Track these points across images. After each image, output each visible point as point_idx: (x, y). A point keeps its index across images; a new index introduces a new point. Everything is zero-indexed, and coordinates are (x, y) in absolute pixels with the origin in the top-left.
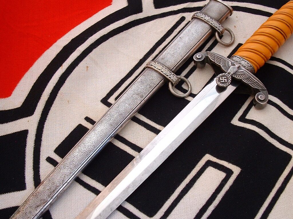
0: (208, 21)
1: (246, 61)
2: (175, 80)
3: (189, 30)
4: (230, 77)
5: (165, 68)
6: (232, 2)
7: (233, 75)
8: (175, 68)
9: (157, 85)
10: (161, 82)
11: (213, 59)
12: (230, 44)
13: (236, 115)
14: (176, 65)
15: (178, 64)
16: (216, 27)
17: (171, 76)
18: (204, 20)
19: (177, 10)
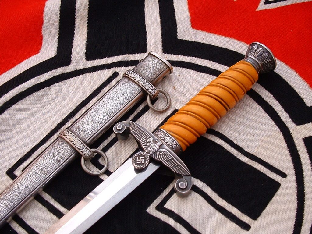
0: (138, 82)
1: (171, 138)
2: (88, 155)
3: (116, 92)
4: (149, 157)
5: (78, 140)
6: (177, 56)
7: (152, 154)
8: (90, 140)
9: (66, 160)
10: (71, 157)
11: (133, 132)
12: (164, 111)
13: (155, 202)
14: (92, 136)
15: (95, 135)
16: (148, 90)
17: (84, 149)
18: (135, 80)
19: (110, 64)
